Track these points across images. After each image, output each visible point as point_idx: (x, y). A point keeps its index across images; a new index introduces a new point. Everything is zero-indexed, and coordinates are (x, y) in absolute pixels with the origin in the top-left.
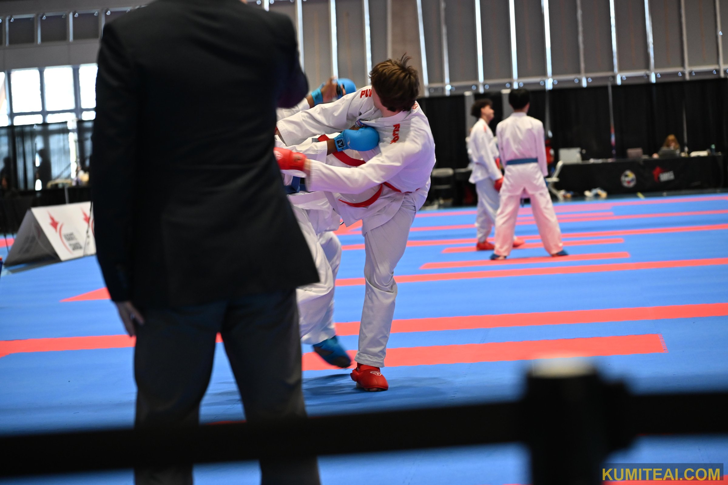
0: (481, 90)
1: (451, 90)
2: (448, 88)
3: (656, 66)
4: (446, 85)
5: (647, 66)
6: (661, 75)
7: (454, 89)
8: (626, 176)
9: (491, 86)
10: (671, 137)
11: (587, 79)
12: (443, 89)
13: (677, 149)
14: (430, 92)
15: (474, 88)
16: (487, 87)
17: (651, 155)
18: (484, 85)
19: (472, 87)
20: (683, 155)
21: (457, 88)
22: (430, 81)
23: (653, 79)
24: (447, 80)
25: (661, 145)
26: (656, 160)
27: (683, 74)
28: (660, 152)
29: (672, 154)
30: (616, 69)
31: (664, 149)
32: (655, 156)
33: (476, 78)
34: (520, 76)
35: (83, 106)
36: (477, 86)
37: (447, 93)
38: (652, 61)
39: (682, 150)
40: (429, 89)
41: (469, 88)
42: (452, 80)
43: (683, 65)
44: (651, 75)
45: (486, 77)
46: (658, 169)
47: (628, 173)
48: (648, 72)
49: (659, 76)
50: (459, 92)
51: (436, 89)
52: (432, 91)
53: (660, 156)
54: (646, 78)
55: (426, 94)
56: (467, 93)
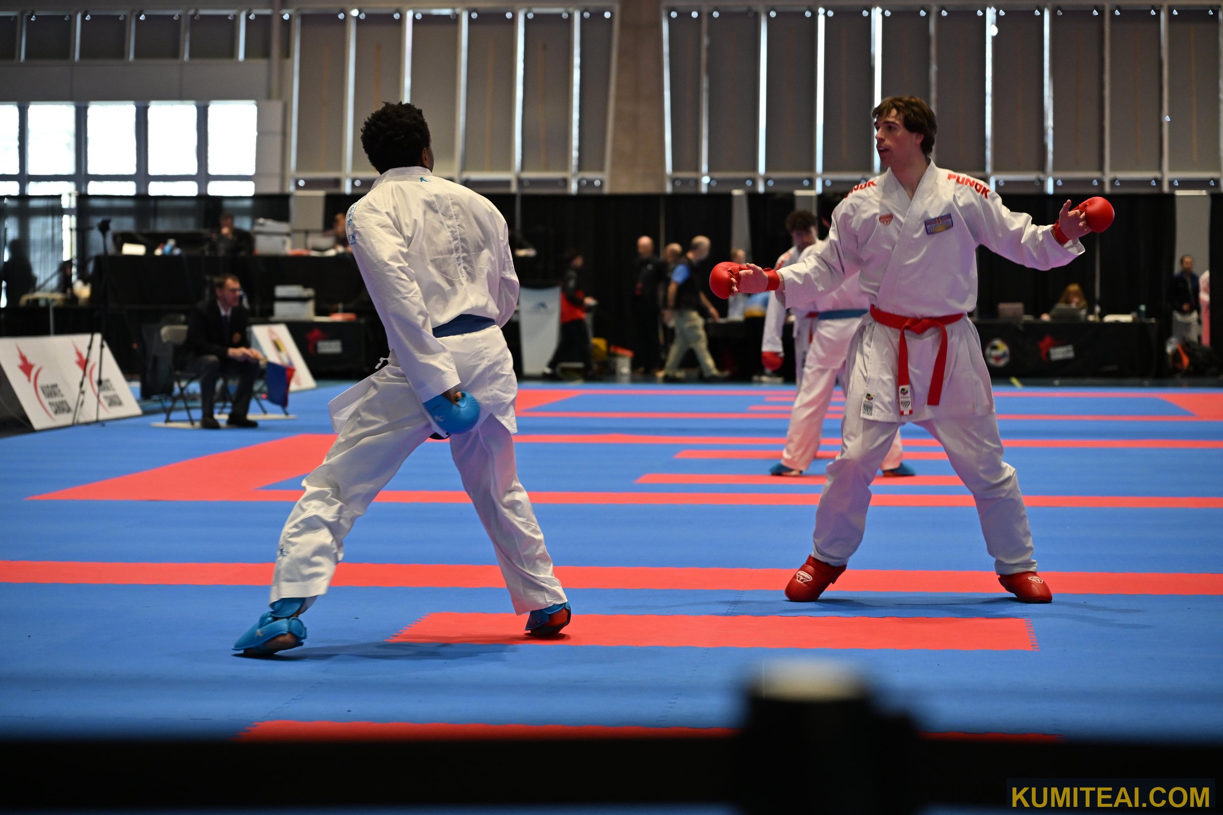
0: (761, 189)
1: (709, 184)
2: (706, 180)
3: (1056, 168)
4: (702, 176)
5: (1042, 167)
6: (1062, 181)
7: (714, 184)
8: (995, 348)
9: (776, 182)
10: (1074, 288)
12: (697, 182)
13: (1082, 308)
14: (674, 186)
15: (749, 183)
16: (770, 183)
17: (1038, 315)
18: (766, 180)
19: (746, 182)
20: (1091, 318)
21: (720, 182)
22: (675, 168)
23: (1050, 189)
24: (704, 168)
25: (1056, 301)
26: (1045, 324)
27: (1101, 182)
28: (1053, 312)
29: (1073, 315)
30: (989, 169)
31: (1061, 306)
32: (1046, 317)
33: (754, 167)
34: (826, 168)
35: (91, 170)
36: (754, 182)
37: (704, 189)
38: (1050, 157)
39: (1091, 311)
40: (674, 181)
41: (740, 183)
42: (711, 169)
43: (1101, 168)
44: (1047, 180)
45: (768, 168)
46: (1048, 340)
47: (998, 342)
48: (1042, 176)
49: (1060, 183)
50: (723, 189)
51: (685, 181)
52: (678, 183)
53: (1052, 317)
54: (1038, 184)
55: (669, 189)
56: (737, 192)
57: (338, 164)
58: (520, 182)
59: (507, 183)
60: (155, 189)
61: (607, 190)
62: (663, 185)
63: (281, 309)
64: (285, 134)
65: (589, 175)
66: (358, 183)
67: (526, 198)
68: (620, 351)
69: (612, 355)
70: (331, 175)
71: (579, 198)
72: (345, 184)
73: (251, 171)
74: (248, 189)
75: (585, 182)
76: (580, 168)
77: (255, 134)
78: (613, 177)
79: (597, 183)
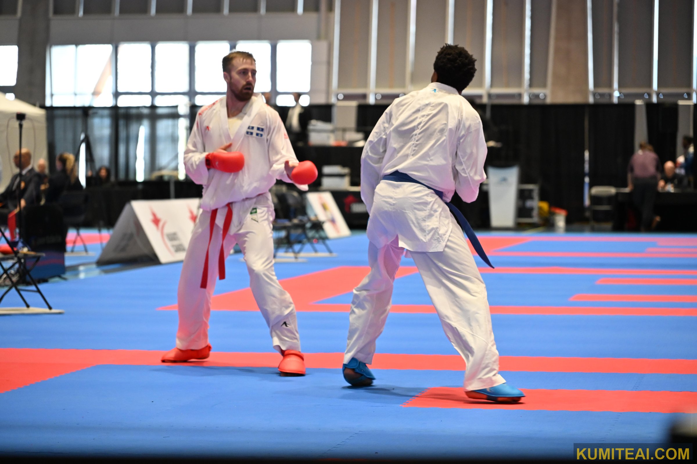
0: (655, 100)
1: (619, 97)
2: (616, 94)
4: (614, 91)
7: (623, 96)
9: (665, 95)
12: (611, 95)
14: (595, 98)
15: (646, 96)
16: (661, 96)
18: (658, 94)
19: (644, 96)
21: (626, 95)
22: (596, 85)
24: (616, 85)
33: (650, 85)
35: (198, 89)
36: (650, 95)
37: (615, 100)
40: (594, 95)
41: (640, 96)
42: (620, 86)
45: (660, 85)
50: (628, 100)
51: (602, 95)
52: (598, 97)
55: (591, 100)
56: (638, 102)
57: (365, 83)
58: (490, 96)
59: (480, 97)
61: (549, 101)
62: (587, 97)
63: (327, 182)
64: (329, 64)
65: (536, 91)
66: (379, 97)
67: (494, 107)
68: (558, 211)
69: (552, 214)
70: (360, 91)
71: (530, 107)
72: (369, 98)
73: (308, 89)
74: (305, 101)
75: (534, 95)
76: (531, 85)
77: (310, 63)
78: (553, 92)
79: (541, 96)
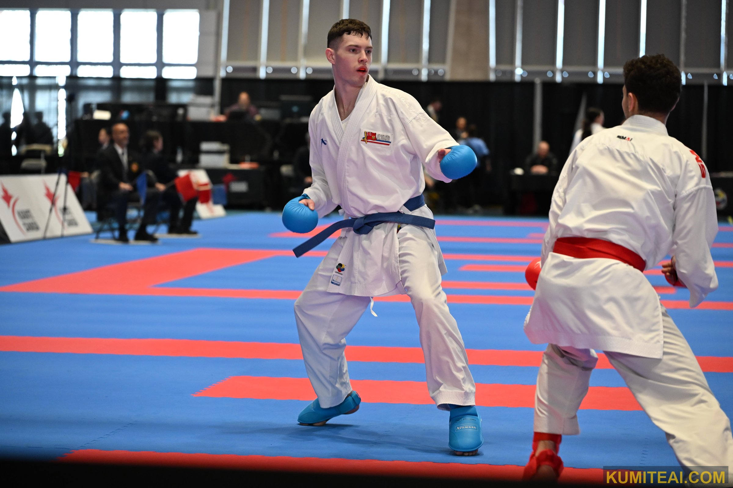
0: (558, 78)
1: (521, 75)
2: (519, 72)
4: (515, 68)
7: (526, 74)
9: (570, 74)
11: (686, 74)
12: (512, 73)
14: (496, 76)
15: (550, 74)
16: (566, 75)
18: (562, 71)
19: (547, 73)
21: (529, 73)
22: (498, 61)
24: (518, 62)
30: (723, 66)
33: (554, 62)
34: (606, 65)
35: (80, 59)
36: (554, 73)
37: (517, 78)
40: (496, 71)
41: (543, 74)
42: (524, 63)
45: (565, 62)
47: (719, 192)
50: (530, 78)
51: (504, 72)
52: (500, 75)
55: (492, 77)
56: (538, 81)
57: (256, 55)
58: (386, 70)
60: (126, 73)
61: (448, 77)
62: (487, 74)
63: (204, 159)
64: (218, 34)
65: (435, 66)
66: (270, 71)
70: (250, 64)
71: (428, 83)
72: (260, 72)
73: (194, 60)
74: (192, 74)
75: (433, 72)
76: (429, 61)
77: (198, 34)
78: (452, 68)
79: (441, 72)
